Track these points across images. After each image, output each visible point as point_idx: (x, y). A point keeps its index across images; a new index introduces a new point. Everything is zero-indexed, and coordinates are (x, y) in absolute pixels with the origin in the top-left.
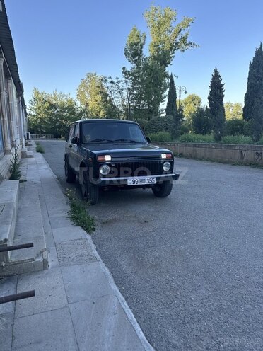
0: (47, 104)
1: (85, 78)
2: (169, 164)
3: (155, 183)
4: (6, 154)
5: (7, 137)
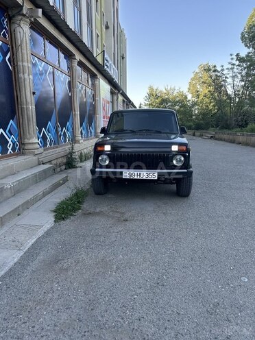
0: (160, 99)
1: (197, 71)
2: (183, 159)
3: (156, 178)
4: (75, 143)
5: (78, 129)
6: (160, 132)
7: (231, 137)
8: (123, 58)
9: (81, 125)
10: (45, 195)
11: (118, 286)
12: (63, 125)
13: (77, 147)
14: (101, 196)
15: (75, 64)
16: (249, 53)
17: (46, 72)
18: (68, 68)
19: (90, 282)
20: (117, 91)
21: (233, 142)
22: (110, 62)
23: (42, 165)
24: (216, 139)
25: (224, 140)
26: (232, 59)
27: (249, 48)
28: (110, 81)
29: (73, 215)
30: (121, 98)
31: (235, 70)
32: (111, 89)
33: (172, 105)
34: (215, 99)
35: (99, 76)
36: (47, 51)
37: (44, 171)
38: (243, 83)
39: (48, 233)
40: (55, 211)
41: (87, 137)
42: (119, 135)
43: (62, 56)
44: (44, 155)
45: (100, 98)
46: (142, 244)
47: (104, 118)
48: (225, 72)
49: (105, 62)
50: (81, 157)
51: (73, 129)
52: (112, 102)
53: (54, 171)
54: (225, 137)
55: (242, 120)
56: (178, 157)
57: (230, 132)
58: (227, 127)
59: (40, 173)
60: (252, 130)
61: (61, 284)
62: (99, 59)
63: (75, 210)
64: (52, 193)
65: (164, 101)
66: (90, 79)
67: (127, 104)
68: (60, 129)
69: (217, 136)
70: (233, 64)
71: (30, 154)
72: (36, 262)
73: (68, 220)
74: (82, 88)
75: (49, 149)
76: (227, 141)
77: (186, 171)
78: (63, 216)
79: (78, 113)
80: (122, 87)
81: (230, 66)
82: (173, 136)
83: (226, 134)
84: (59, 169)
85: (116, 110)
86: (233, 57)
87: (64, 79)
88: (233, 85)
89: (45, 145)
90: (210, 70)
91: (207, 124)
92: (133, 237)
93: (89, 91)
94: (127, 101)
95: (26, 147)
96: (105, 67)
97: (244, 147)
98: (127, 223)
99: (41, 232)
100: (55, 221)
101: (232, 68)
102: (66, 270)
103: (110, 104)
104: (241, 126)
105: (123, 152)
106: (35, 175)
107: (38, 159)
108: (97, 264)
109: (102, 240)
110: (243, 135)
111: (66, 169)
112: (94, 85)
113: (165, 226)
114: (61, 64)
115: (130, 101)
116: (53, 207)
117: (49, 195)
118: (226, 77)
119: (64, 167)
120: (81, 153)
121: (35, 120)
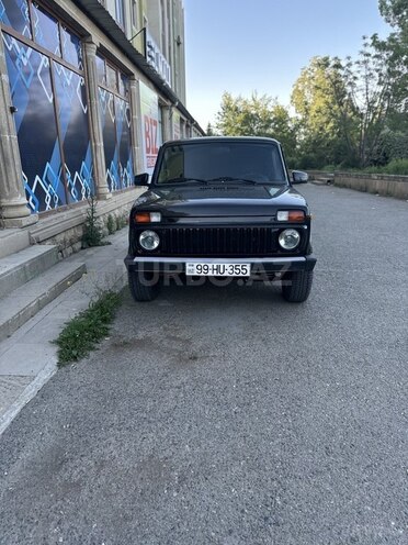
0: (242, 116)
2: (297, 236)
4: (98, 199)
5: (103, 174)
6: (253, 183)
7: (362, 182)
8: (179, 44)
9: (108, 166)
10: (41, 305)
11: (184, 528)
12: (75, 167)
13: (102, 208)
14: (146, 305)
15: (92, 52)
16: (393, 34)
17: (36, 67)
18: (80, 60)
19: (126, 518)
20: (169, 103)
21: (364, 190)
22: (157, 50)
23: (38, 246)
24: (337, 185)
25: (350, 187)
26: (366, 45)
27: (392, 26)
28: (158, 85)
29: (92, 349)
30: (176, 114)
31: (371, 65)
32: (160, 100)
34: (335, 116)
35: (137, 75)
36: (35, 25)
37: (41, 258)
38: (381, 88)
39: (44, 394)
40: (58, 342)
41: (120, 187)
42: (177, 189)
43: (66, 36)
44: (40, 226)
45: (140, 116)
46: (227, 416)
47: (148, 152)
48: (354, 68)
49: (148, 49)
50: (109, 225)
51: (93, 174)
52: (162, 123)
53: (60, 254)
54: (352, 181)
55: (379, 151)
56: (288, 233)
57: (359, 173)
58: (354, 163)
59: (32, 262)
60: (397, 170)
61: (66, 526)
62: (137, 45)
63: (97, 337)
64: (56, 301)
65: (249, 119)
66: (120, 81)
67: (187, 126)
68: (68, 176)
69: (337, 180)
70: (368, 55)
71: (13, 225)
72: (17, 466)
73: (84, 360)
74: (107, 99)
75: (49, 213)
76: (355, 189)
77: (303, 259)
78: (74, 353)
79: (101, 144)
80: (178, 96)
81: (362, 58)
82: (273, 191)
83: (352, 177)
84: (69, 250)
85: (168, 139)
86: (366, 41)
87: (72, 81)
88: (364, 92)
89: (42, 206)
90: (327, 65)
91: (321, 159)
92: (209, 397)
93: (121, 105)
94: (188, 121)
95: (5, 214)
96: (148, 59)
97: (384, 199)
98: (196, 364)
99: (30, 393)
100: (59, 365)
101: (365, 62)
102: (77, 486)
103: (159, 125)
104: (376, 163)
105: (185, 225)
106: (23, 268)
107: (30, 234)
108: (139, 470)
109: (149, 404)
110: (382, 178)
111: (82, 248)
112: (128, 91)
113: (268, 369)
114: (64, 52)
115: (192, 120)
116: (56, 333)
117: (51, 306)
118: (355, 78)
119: (78, 245)
120: (110, 218)
121: (18, 162)
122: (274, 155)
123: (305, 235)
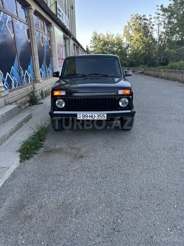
0: (102, 43)
2: (127, 101)
3: (105, 119)
4: (36, 82)
5: (38, 71)
6: (107, 76)
7: (156, 73)
8: (72, 8)
9: (41, 67)
10: (11, 134)
11: (78, 235)
12: (25, 68)
13: (38, 86)
15: (32, 13)
16: (170, 5)
17: (5, 21)
18: (26, 17)
19: (52, 231)
20: (68, 37)
21: (157, 76)
22: (62, 12)
23: (9, 106)
24: (145, 74)
28: (63, 28)
29: (35, 153)
30: (72, 42)
31: (160, 19)
32: (64, 35)
33: (111, 47)
34: (144, 42)
35: (53, 24)
36: (4, 1)
37: (11, 111)
38: (165, 30)
39: (14, 175)
40: (20, 151)
41: (46, 76)
42: (73, 79)
43: (19, 6)
44: (9, 96)
45: (55, 43)
46: (96, 183)
47: (59, 60)
48: (153, 20)
49: (58, 11)
50: (42, 94)
51: (34, 71)
53: (20, 109)
54: (152, 72)
55: (164, 58)
56: (123, 99)
57: (155, 69)
58: (153, 65)
59: (7, 113)
60: (172, 68)
61: (25, 236)
62: (53, 10)
63: (37, 148)
64: (18, 131)
65: (106, 44)
66: (45, 27)
67: (77, 47)
68: (22, 72)
69: (145, 72)
70: (159, 14)
73: (32, 159)
74: (39, 35)
75: (14, 90)
77: (129, 111)
78: (27, 156)
79: (37, 57)
80: (72, 33)
81: (157, 16)
82: (116, 80)
83: (152, 70)
84: (24, 107)
85: (68, 56)
86: (158, 8)
87: (23, 27)
88: (157, 32)
89: (10, 87)
91: (138, 62)
92: (89, 175)
93: (46, 37)
94: (77, 45)
96: (58, 16)
97: (166, 81)
98: (83, 160)
99: (7, 175)
100: (21, 162)
101: (158, 18)
102: (30, 217)
103: (64, 47)
104: (162, 64)
105: (77, 96)
106: (2, 116)
107: (5, 100)
108: (58, 209)
109: (62, 179)
110: (165, 71)
111: (30, 106)
112: (49, 32)
113: (115, 161)
114: (19, 13)
115: (79, 44)
116: (18, 147)
117: (16, 134)
118: (153, 25)
119: (28, 104)
120: (42, 91)
122: (117, 62)
123: (131, 100)
